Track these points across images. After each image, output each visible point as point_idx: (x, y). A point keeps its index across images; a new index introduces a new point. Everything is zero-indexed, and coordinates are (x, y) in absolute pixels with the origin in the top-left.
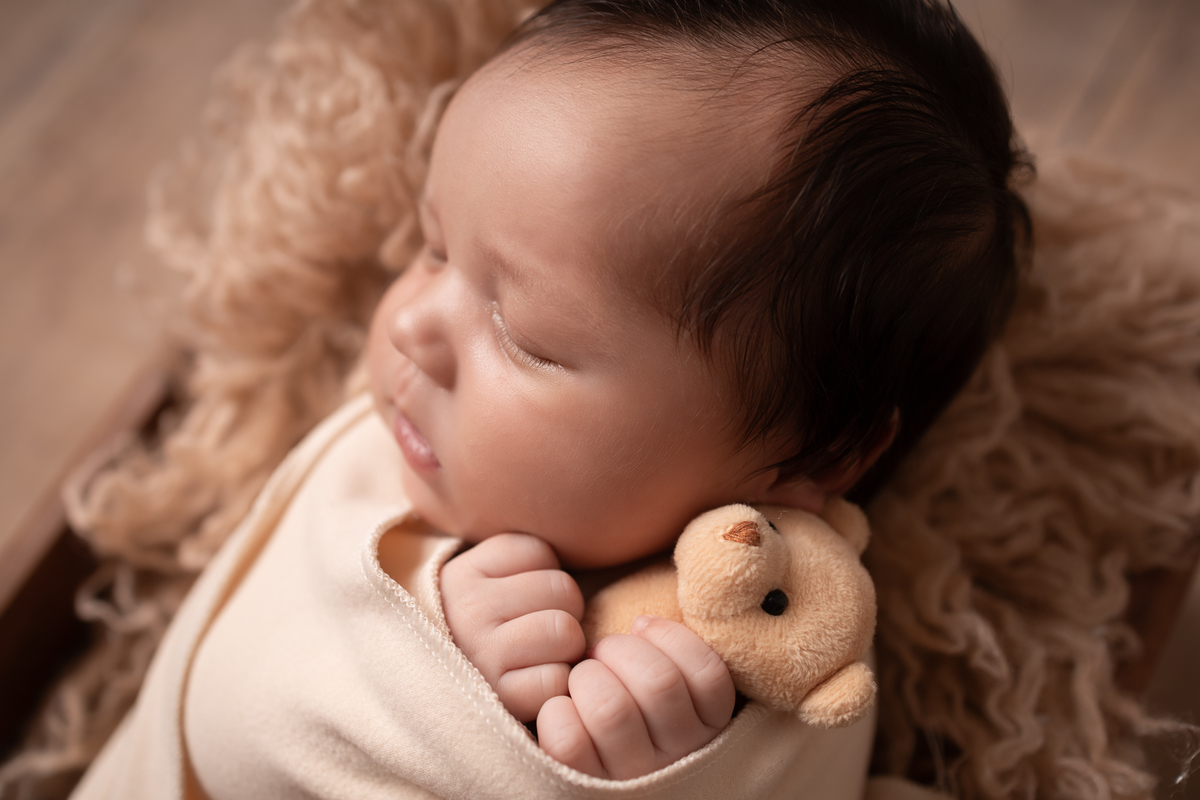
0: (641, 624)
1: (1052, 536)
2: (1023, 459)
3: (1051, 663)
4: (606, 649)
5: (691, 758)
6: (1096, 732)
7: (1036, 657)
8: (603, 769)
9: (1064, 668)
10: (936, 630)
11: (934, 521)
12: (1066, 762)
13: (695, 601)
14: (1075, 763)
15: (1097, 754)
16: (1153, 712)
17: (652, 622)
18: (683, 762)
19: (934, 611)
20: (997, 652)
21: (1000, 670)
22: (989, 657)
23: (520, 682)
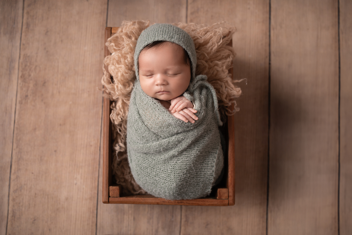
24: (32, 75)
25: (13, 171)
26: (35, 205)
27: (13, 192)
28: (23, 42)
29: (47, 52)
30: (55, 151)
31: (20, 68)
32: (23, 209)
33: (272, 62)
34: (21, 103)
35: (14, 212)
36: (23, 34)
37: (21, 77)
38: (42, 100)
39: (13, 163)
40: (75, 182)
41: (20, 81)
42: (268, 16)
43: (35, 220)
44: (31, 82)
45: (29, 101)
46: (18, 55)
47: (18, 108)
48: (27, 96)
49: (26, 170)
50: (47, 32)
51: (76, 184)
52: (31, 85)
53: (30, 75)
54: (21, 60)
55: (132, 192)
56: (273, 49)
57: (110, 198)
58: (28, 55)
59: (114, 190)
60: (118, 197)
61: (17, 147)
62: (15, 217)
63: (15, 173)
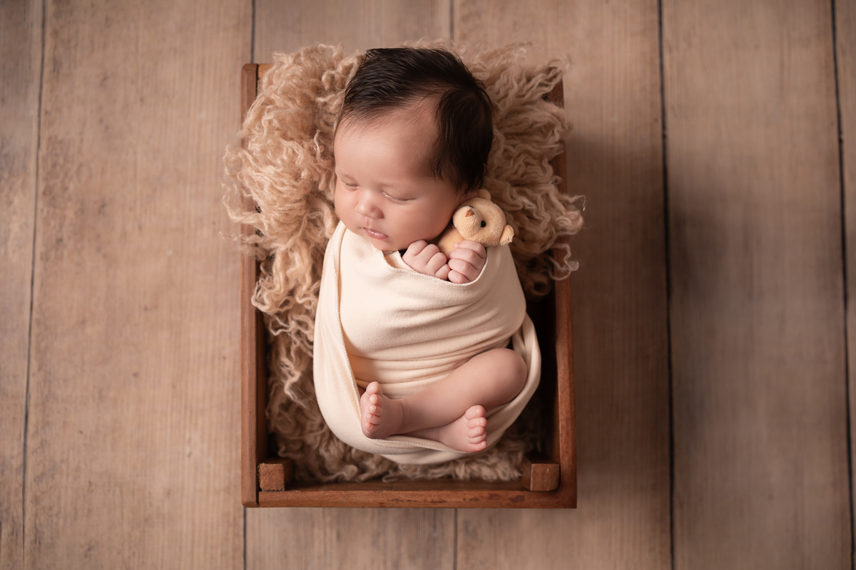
0: (456, 245)
1: (527, 164)
2: (511, 148)
3: (543, 196)
4: (453, 255)
5: (485, 267)
6: (562, 208)
7: (539, 197)
8: (469, 280)
9: (547, 196)
10: (513, 206)
11: (497, 177)
12: (558, 219)
13: (467, 234)
14: (561, 218)
15: (564, 213)
16: (572, 196)
17: (459, 243)
18: (484, 269)
19: (511, 201)
20: (531, 204)
21: (534, 207)
22: (530, 206)
23: (441, 272)
24: (71, 187)
25: (31, 429)
26: (89, 511)
27: (35, 480)
28: (46, 106)
29: (107, 128)
30: (136, 375)
31: (41, 171)
32: (61, 522)
33: (671, 133)
34: (45, 258)
35: (36, 530)
36: (45, 87)
37: (44, 193)
38: (99, 250)
39: (31, 409)
40: (188, 449)
41: (40, 205)
42: (656, 17)
43: (89, 549)
44: (69, 204)
45: (66, 253)
46: (35, 138)
47: (38, 270)
48: (60, 240)
49: (65, 423)
50: (105, 79)
51: (189, 456)
52: (70, 214)
53: (65, 189)
54: (43, 152)
55: (319, 475)
56: (671, 99)
57: (260, 493)
58: (60, 138)
59: (273, 472)
60: (281, 490)
61: (40, 369)
62: (40, 543)
63: (37, 432)
